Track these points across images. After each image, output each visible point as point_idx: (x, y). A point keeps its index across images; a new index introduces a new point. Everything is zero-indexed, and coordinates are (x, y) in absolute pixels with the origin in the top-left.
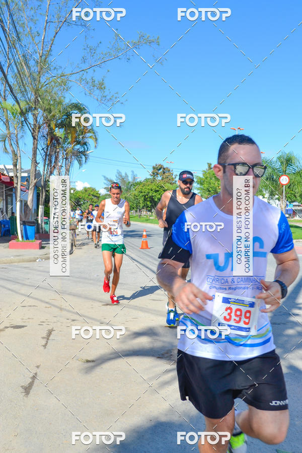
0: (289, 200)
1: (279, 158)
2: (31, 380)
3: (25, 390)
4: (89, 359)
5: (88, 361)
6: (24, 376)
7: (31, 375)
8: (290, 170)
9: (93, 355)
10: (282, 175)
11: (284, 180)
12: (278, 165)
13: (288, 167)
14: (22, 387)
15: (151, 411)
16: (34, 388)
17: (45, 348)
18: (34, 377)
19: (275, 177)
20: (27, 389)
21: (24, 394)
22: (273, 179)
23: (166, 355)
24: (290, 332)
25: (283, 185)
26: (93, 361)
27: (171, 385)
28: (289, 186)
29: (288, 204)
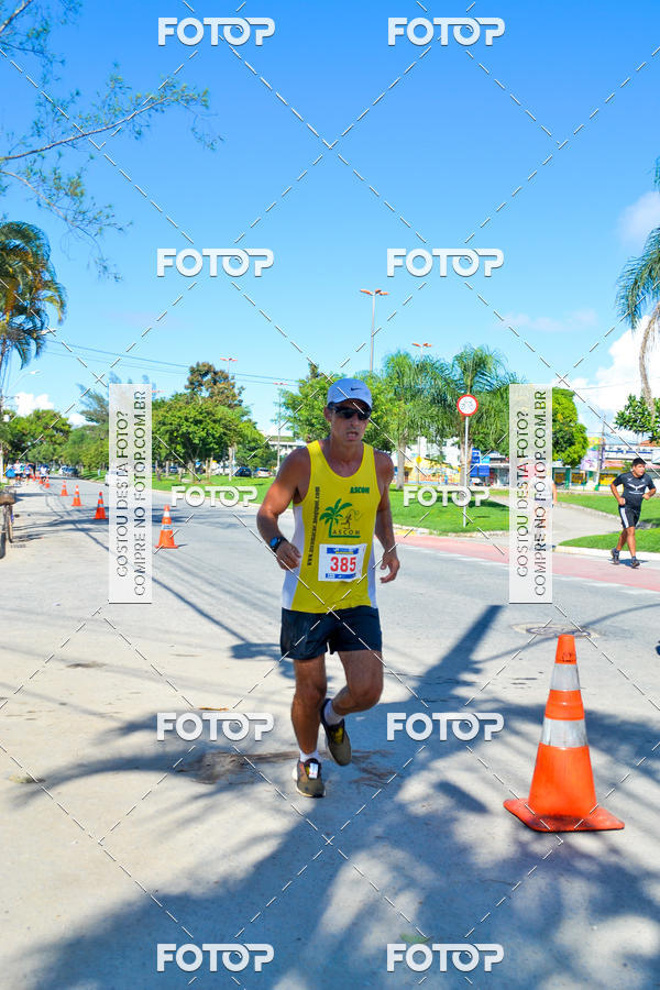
0: (482, 448)
1: (459, 358)
4: (33, 776)
5: (30, 781)
8: (481, 384)
9: (42, 767)
10: (464, 395)
11: (467, 405)
13: (477, 379)
19: (449, 398)
22: (444, 403)
23: (197, 766)
25: (464, 416)
26: (41, 781)
28: (479, 416)
29: (480, 455)
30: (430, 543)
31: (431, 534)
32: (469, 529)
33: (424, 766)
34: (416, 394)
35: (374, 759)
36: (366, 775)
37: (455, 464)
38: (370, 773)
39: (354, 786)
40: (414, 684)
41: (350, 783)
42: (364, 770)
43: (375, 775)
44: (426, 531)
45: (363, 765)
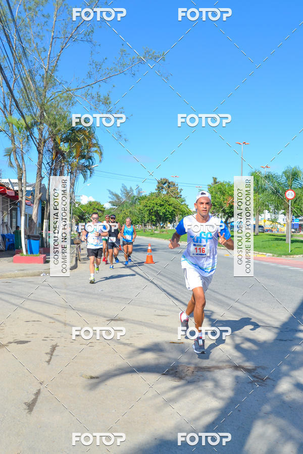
0: (296, 215)
1: (285, 173)
2: (34, 397)
3: (29, 406)
4: (93, 375)
5: (92, 378)
6: (27, 392)
7: (35, 392)
8: (295, 184)
9: (98, 370)
10: (288, 190)
11: (290, 195)
12: (283, 180)
13: (294, 182)
14: (25, 403)
15: (156, 429)
16: (38, 404)
17: (49, 364)
18: (38, 393)
19: (281, 191)
20: (31, 406)
21: (27, 411)
23: (171, 372)
24: (297, 348)
25: (288, 200)
26: (97, 378)
27: (176, 403)
28: (295, 200)
29: (294, 218)
30: (273, 260)
31: (273, 256)
32: (292, 253)
33: (287, 374)
34: (264, 190)
35: (259, 370)
36: (256, 379)
37: (282, 223)
38: (257, 378)
39: (250, 385)
40: (276, 331)
41: (248, 383)
42: (254, 377)
43: (260, 379)
44: (271, 255)
45: (254, 374)
